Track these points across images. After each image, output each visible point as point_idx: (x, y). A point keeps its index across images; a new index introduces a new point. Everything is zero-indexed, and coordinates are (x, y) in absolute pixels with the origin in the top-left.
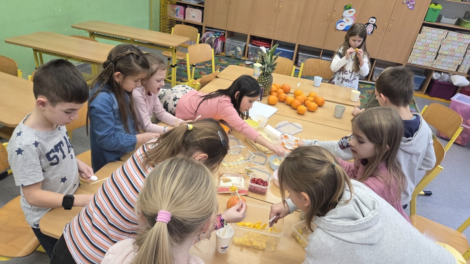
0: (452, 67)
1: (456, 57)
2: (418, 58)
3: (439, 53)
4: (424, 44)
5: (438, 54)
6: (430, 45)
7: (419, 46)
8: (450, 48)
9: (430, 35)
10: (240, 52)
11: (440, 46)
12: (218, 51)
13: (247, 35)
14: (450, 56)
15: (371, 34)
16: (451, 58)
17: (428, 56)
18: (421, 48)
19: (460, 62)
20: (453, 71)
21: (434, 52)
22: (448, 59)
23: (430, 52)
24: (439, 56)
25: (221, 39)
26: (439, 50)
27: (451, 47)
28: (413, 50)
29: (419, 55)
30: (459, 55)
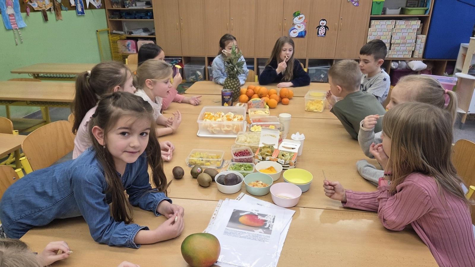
1: (408, 43)
5: (391, 44)
6: (382, 36)
8: (401, 37)
9: (380, 27)
10: (200, 75)
11: (392, 36)
13: (204, 58)
15: (324, 36)
16: (404, 45)
22: (402, 47)
30: (411, 41)
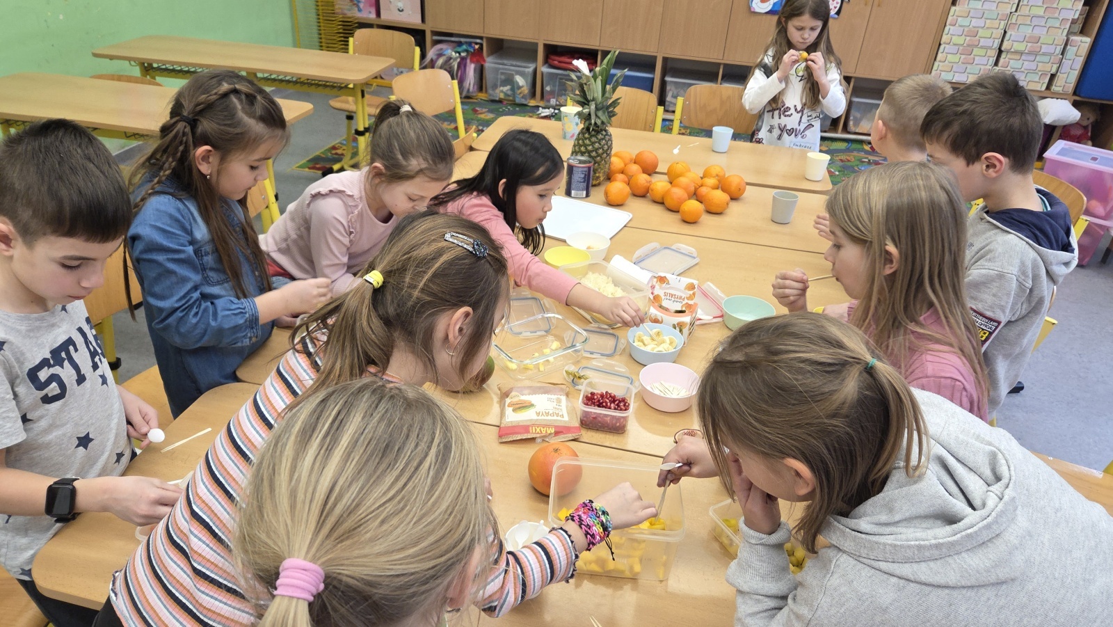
0: (1037, 79)
1: (1044, 54)
2: (955, 66)
3: (1003, 49)
4: (966, 29)
5: (1000, 52)
6: (980, 30)
7: (952, 35)
8: (1028, 35)
9: (980, 7)
10: (522, 87)
11: (1005, 32)
12: (469, 90)
13: (537, 44)
14: (1030, 53)
15: (836, 16)
16: (1032, 58)
17: (977, 58)
18: (960, 40)
19: (1055, 67)
20: (1039, 89)
21: (991, 48)
22: (1026, 63)
23: (982, 47)
24: (1003, 55)
25: (475, 59)
26: (1002, 41)
27: (1030, 31)
28: (942, 47)
29: (955, 58)
30: (1051, 49)
